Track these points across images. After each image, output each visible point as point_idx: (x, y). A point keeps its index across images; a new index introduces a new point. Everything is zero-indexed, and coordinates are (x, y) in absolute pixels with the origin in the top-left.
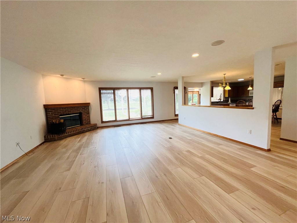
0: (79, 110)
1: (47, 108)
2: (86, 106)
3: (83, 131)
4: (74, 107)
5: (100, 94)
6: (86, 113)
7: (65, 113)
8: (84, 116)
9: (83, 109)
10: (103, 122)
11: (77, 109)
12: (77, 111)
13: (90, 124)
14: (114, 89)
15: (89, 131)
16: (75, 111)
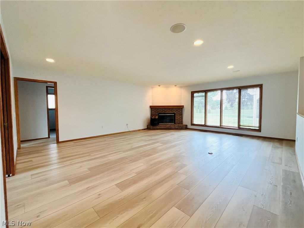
0: (173, 111)
1: (152, 108)
2: (180, 108)
3: (171, 128)
4: (169, 109)
5: (192, 97)
6: (179, 114)
7: (162, 113)
8: (177, 117)
9: (176, 110)
10: (192, 124)
11: (172, 110)
12: (171, 111)
13: (182, 124)
14: (206, 92)
15: (176, 129)
16: (170, 112)
